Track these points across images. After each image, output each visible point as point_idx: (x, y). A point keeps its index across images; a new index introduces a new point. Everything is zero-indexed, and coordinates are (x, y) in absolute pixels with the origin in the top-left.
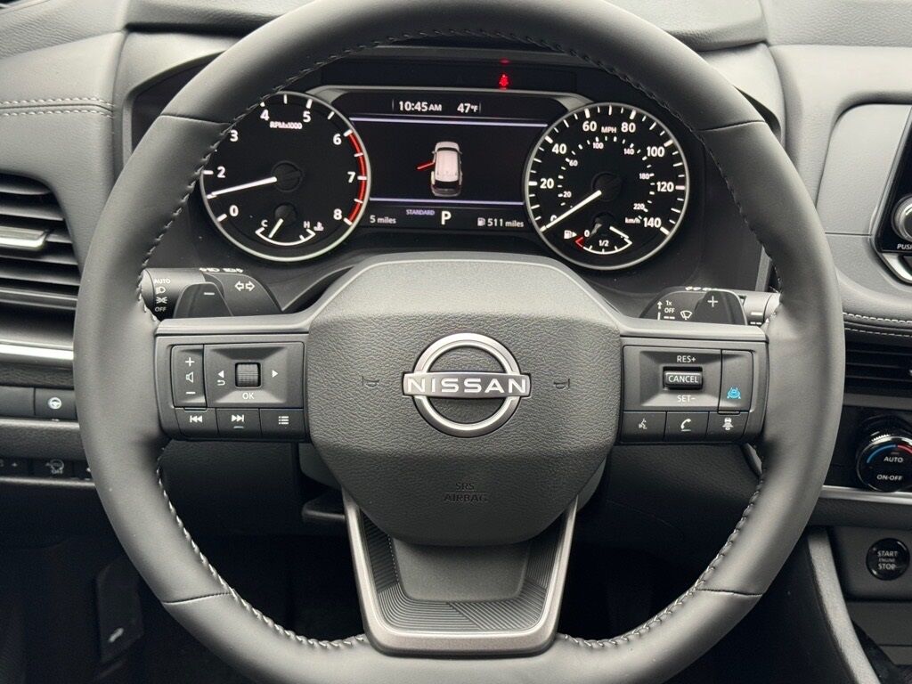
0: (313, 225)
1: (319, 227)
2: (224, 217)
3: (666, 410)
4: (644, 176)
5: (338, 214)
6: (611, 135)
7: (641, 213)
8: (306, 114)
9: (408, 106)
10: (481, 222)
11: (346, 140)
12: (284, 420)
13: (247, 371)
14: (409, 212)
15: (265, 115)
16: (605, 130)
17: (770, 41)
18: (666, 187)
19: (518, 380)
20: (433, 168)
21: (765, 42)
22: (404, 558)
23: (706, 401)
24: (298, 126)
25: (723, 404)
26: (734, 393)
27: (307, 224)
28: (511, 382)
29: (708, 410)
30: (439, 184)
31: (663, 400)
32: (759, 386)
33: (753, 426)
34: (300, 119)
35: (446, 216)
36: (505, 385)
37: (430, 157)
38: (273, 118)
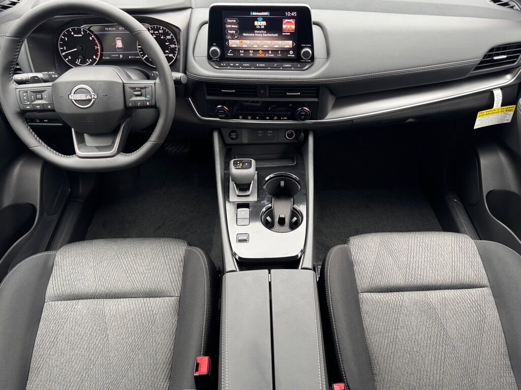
0: (89, 60)
1: (91, 60)
2: (67, 59)
3: (135, 101)
4: (167, 44)
5: (94, 57)
6: (157, 34)
7: (167, 53)
8: (82, 32)
9: (107, 29)
10: (130, 57)
11: (93, 38)
12: (49, 107)
13: (39, 96)
14: (112, 55)
15: (72, 33)
16: (155, 32)
17: (193, 7)
18: (173, 46)
19: (94, 95)
20: (116, 44)
21: (191, 8)
22: (87, 137)
23: (143, 98)
24: (81, 35)
25: (147, 99)
26: (148, 96)
27: (87, 60)
28: (93, 96)
29: (143, 100)
30: (118, 48)
31: (134, 98)
32: (154, 94)
33: (153, 103)
34: (81, 34)
35: (121, 56)
36: (91, 97)
37: (115, 41)
38: (74, 34)
